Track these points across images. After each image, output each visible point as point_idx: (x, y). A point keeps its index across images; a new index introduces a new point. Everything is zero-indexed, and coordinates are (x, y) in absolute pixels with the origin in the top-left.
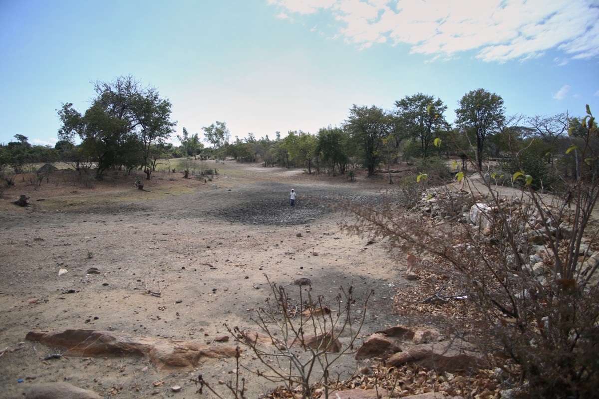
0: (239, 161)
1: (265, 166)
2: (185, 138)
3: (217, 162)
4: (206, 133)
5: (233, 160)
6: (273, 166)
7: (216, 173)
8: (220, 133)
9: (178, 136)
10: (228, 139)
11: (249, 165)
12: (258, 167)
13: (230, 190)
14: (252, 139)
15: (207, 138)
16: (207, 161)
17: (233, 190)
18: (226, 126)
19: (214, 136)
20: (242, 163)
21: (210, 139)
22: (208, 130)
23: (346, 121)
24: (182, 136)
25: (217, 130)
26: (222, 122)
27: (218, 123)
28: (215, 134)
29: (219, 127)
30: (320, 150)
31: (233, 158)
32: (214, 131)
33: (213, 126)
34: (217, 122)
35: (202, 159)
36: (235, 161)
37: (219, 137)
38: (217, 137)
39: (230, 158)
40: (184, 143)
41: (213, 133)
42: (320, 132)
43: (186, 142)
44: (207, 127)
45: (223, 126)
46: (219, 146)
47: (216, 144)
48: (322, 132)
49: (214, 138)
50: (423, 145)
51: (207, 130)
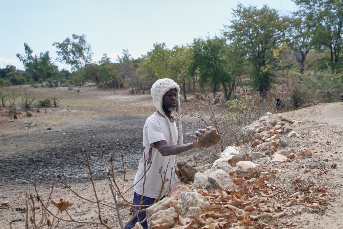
0: (100, 88)
1: (132, 93)
2: (29, 58)
3: (70, 89)
4: (59, 50)
5: (94, 86)
6: (144, 93)
7: (55, 104)
8: (79, 50)
9: (18, 56)
10: (90, 58)
11: (113, 92)
12: (124, 94)
13: (50, 129)
14: (127, 57)
15: (61, 57)
16: (57, 88)
17: (54, 129)
18: (86, 39)
19: (71, 54)
20: (105, 89)
21: (65, 58)
22: (63, 46)
23: (225, 27)
24: (24, 54)
25: (74, 45)
26: (80, 35)
27: (75, 37)
28: (73, 52)
29: (77, 41)
30: (195, 68)
31: (94, 84)
32: (70, 47)
33: (68, 40)
34: (74, 35)
35: (51, 86)
36: (96, 87)
37: (78, 55)
38: (74, 54)
39: (90, 84)
40: (28, 65)
41: (69, 50)
42: (195, 43)
43: (30, 63)
44: (61, 43)
45: (82, 40)
46: (78, 67)
47: (73, 66)
48: (197, 43)
49: (71, 56)
50: (332, 56)
51: (61, 46)
